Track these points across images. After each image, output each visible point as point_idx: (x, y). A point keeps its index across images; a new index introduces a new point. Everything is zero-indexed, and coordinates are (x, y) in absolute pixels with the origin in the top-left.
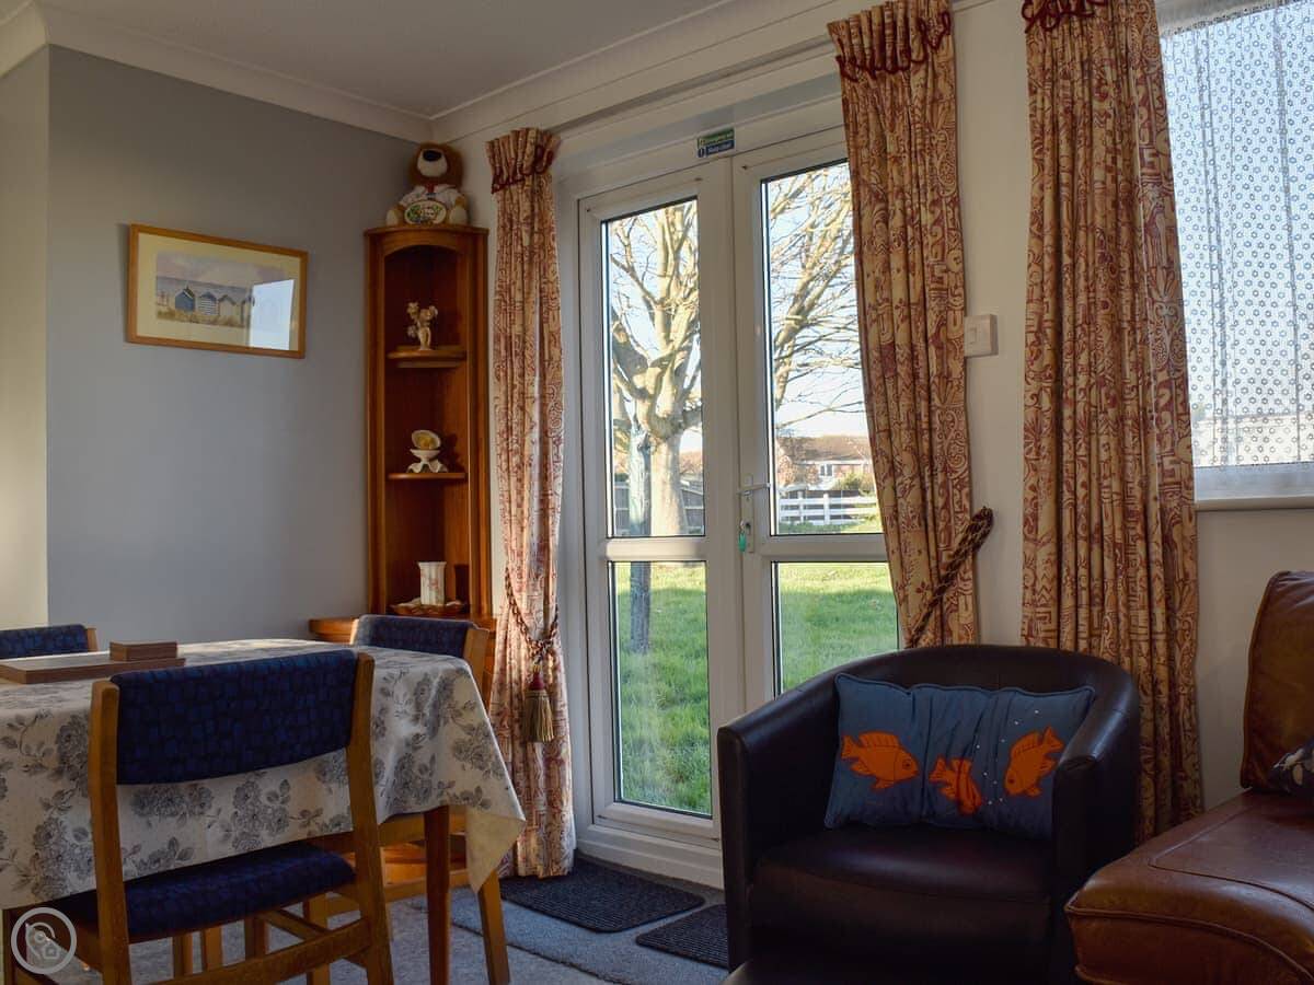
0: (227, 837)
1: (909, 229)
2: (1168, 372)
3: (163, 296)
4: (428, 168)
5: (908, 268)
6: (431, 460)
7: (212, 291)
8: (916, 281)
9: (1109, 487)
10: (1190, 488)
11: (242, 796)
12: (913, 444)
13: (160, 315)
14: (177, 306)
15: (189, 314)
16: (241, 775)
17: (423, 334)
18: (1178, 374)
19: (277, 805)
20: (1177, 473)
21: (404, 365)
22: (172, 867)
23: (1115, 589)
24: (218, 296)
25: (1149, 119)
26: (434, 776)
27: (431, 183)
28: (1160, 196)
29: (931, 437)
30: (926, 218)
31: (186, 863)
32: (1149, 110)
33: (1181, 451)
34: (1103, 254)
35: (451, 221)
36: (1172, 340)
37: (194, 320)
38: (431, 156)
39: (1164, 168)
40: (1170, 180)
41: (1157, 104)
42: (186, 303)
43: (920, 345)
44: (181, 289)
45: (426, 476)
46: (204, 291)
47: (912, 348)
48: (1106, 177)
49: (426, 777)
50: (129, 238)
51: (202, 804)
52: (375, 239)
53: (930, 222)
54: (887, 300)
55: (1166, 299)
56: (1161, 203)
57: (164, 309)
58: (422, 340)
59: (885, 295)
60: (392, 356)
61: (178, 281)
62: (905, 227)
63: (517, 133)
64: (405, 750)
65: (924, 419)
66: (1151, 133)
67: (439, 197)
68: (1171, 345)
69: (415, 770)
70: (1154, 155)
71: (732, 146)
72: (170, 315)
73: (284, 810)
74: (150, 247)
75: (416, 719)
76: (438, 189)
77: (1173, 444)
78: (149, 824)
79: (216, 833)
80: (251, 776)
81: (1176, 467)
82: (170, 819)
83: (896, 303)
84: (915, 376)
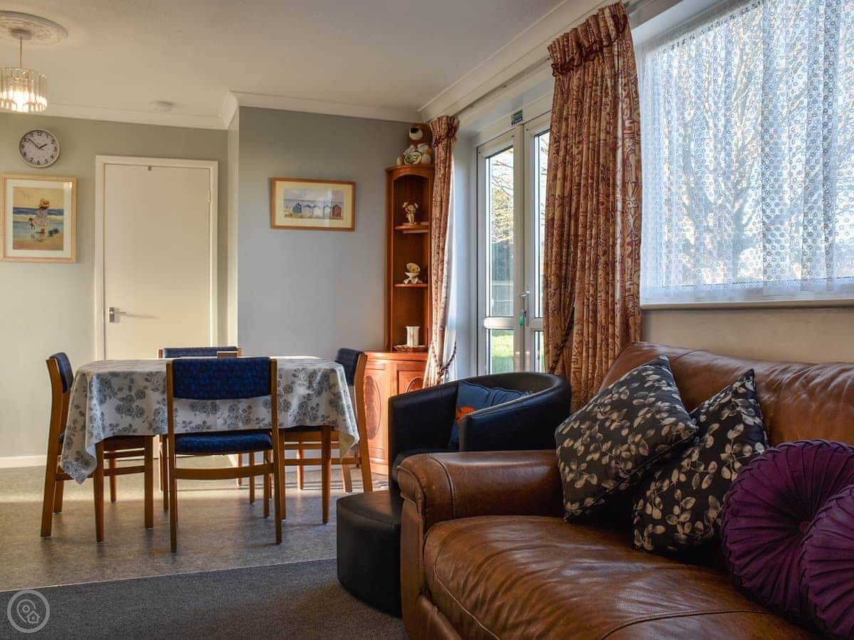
0: (225, 423)
1: (567, 157)
2: (631, 238)
3: (287, 207)
4: (413, 136)
5: (564, 178)
6: (415, 277)
7: (309, 204)
8: (568, 184)
9: (601, 296)
10: (638, 298)
11: (231, 409)
12: (557, 272)
13: (286, 216)
14: (294, 212)
15: (299, 215)
16: (231, 400)
17: (410, 217)
18: (636, 239)
19: (246, 414)
20: (632, 290)
21: (405, 232)
22: (204, 431)
23: (601, 348)
24: (312, 205)
25: (630, 104)
26: (319, 412)
27: (416, 143)
28: (633, 144)
29: (567, 268)
30: (575, 151)
31: (209, 431)
32: (630, 100)
33: (635, 280)
34: (603, 178)
35: (422, 161)
36: (635, 221)
37: (302, 217)
38: (414, 131)
39: (636, 129)
40: (639, 135)
41: (634, 96)
42: (298, 209)
43: (567, 218)
44: (295, 204)
45: (409, 285)
46: (306, 204)
47: (562, 221)
48: (606, 137)
49: (315, 412)
50: (272, 183)
51: (215, 409)
52: (390, 172)
53: (576, 152)
54: (553, 195)
55: (632, 199)
56: (633, 148)
57: (287, 213)
58: (410, 219)
59: (553, 193)
60: (398, 228)
61: (293, 200)
62: (565, 156)
63: (439, 118)
64: (303, 400)
65: (564, 258)
66: (631, 111)
67: (420, 150)
68: (634, 223)
69: (309, 408)
70: (631, 123)
71: (522, 120)
72: (291, 216)
73: (249, 417)
74: (281, 187)
75: (309, 388)
76: (419, 146)
77: (631, 275)
78: (195, 415)
79: (220, 422)
80: (236, 401)
81: (632, 287)
82: (203, 414)
83: (557, 197)
84: (562, 235)
